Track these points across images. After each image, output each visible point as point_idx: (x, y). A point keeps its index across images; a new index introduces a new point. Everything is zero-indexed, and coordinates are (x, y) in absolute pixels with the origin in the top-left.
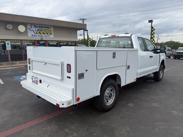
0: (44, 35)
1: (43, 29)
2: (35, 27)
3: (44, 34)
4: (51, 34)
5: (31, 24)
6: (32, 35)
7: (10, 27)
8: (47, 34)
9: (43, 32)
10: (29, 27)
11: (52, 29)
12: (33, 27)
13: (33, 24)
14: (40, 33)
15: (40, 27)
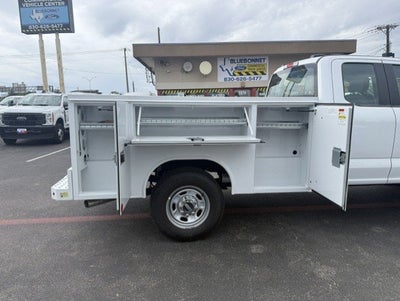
0: (248, 77)
1: (246, 65)
2: (232, 61)
3: (248, 74)
4: (263, 73)
5: (225, 58)
6: (225, 79)
7: (188, 67)
8: (256, 74)
9: (247, 70)
10: (220, 63)
11: (267, 61)
12: (228, 62)
13: (228, 57)
14: (241, 74)
15: (241, 61)
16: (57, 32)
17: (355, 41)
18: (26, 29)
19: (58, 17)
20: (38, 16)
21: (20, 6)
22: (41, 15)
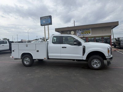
2: (81, 30)
3: (85, 33)
4: (90, 33)
5: (78, 30)
6: (79, 35)
7: (68, 33)
8: (87, 33)
10: (77, 31)
11: (91, 30)
12: (79, 31)
14: (83, 34)
15: (83, 30)
16: (48, 25)
17: (118, 22)
18: (42, 25)
19: (48, 21)
20: (44, 22)
21: (41, 20)
22: (45, 21)
